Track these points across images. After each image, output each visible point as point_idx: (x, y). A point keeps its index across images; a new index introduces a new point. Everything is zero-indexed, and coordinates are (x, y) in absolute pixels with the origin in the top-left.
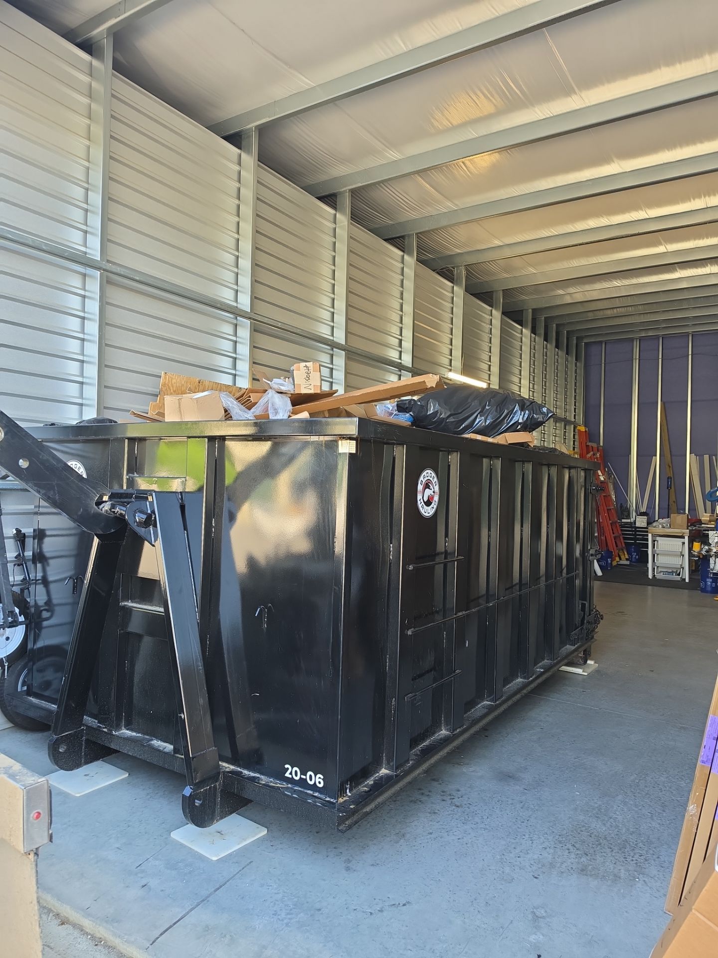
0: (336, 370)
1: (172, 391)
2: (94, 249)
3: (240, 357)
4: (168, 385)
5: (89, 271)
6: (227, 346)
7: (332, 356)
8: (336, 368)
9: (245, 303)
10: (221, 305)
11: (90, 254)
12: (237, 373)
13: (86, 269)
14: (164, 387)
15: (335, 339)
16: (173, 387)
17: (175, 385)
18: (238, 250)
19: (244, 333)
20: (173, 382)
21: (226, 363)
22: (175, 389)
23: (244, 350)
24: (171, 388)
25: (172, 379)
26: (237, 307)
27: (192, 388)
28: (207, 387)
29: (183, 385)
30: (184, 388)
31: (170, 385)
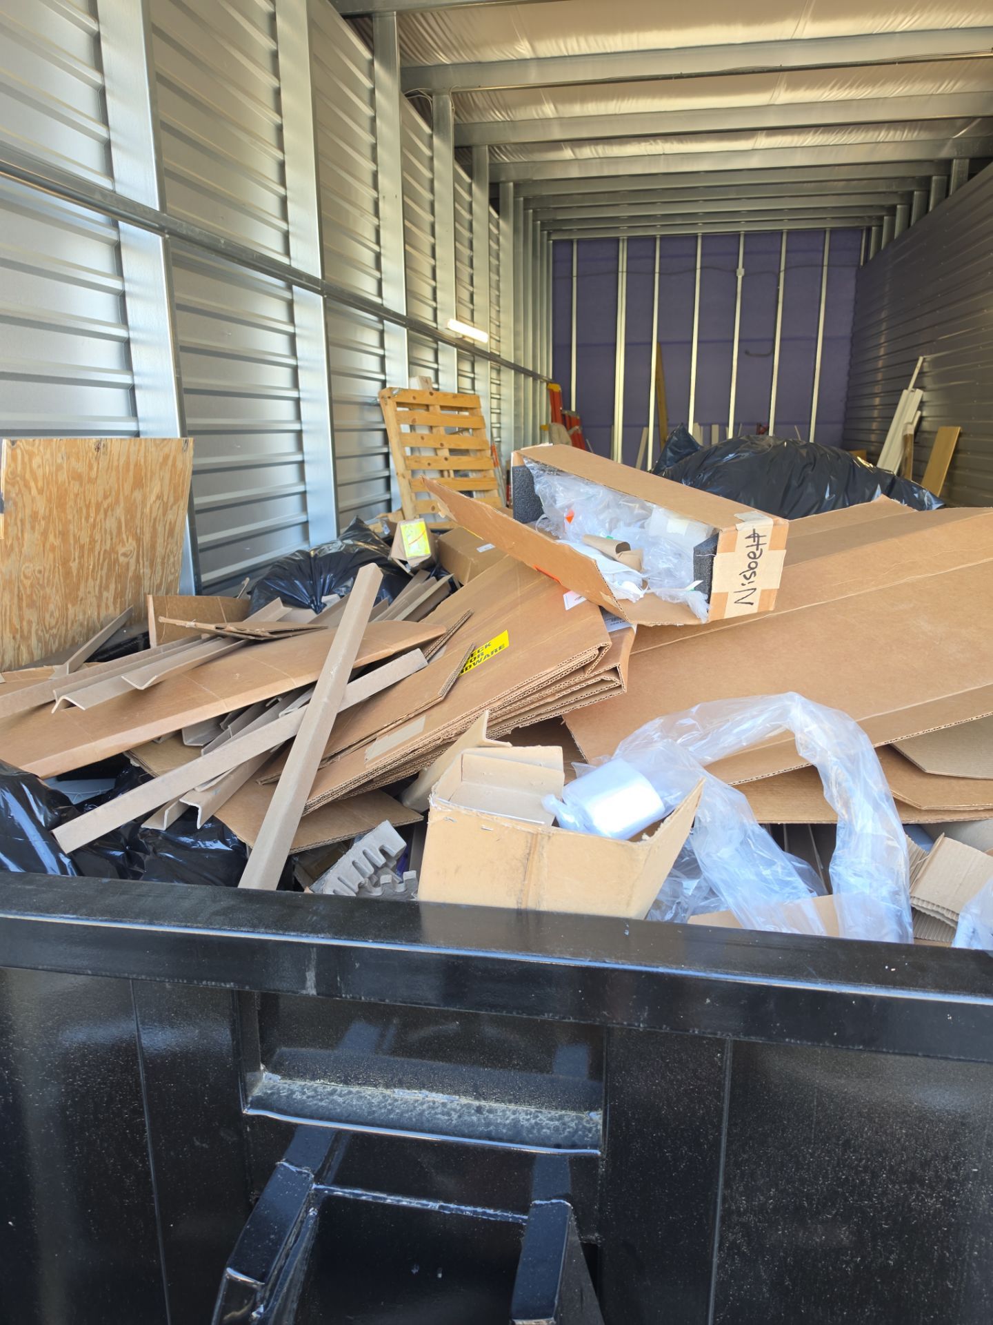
1: (34, 491)
4: (24, 478)
14: (13, 485)
16: (36, 480)
17: (40, 473)
20: (35, 465)
22: (40, 484)
24: (32, 484)
25: (31, 455)
27: (81, 468)
28: (116, 458)
29: (59, 468)
30: (63, 476)
31: (28, 476)
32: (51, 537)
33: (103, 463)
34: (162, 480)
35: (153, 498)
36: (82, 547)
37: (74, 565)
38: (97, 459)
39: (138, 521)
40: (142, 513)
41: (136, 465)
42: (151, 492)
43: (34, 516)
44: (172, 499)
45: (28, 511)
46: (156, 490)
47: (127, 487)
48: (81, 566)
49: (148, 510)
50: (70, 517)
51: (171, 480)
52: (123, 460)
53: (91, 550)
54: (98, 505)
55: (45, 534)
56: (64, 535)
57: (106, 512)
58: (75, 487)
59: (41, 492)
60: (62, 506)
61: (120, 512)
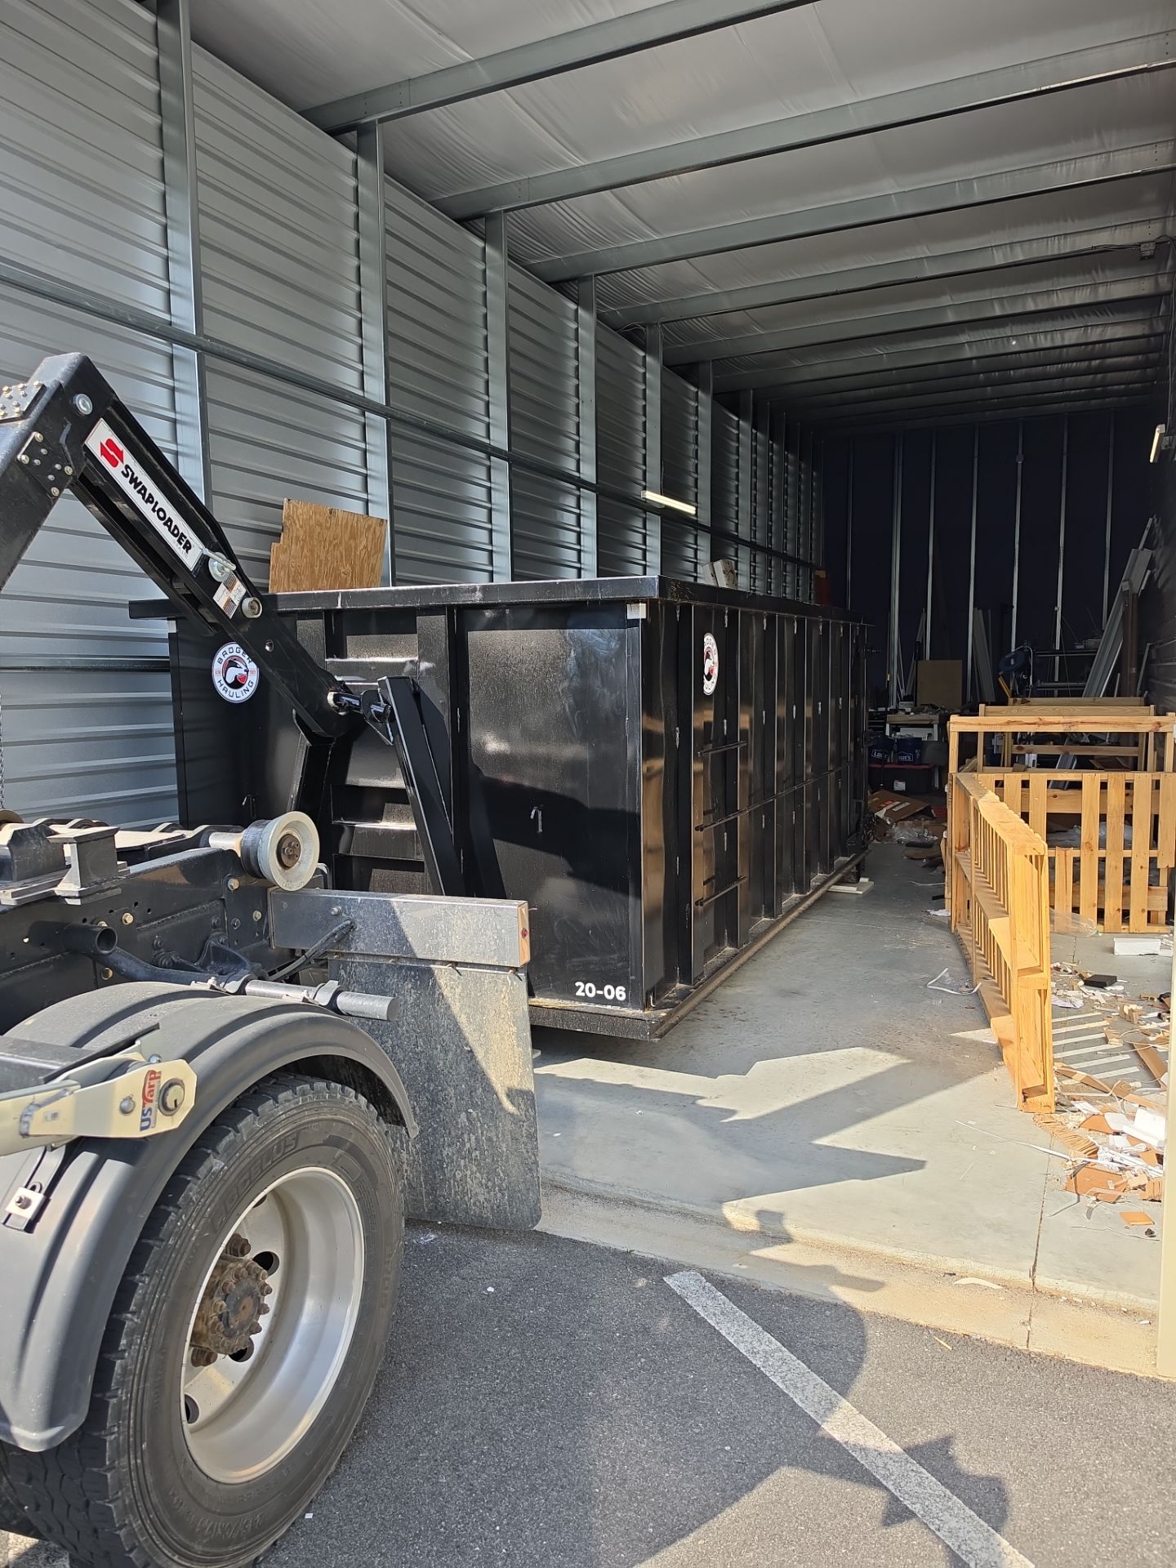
0: (496, 490)
1: (298, 526)
2: (184, 315)
3: (373, 474)
4: (293, 519)
5: (179, 350)
6: (352, 457)
7: (489, 469)
8: (497, 487)
9: (376, 390)
12: (370, 497)
14: (288, 521)
15: (492, 444)
16: (299, 521)
17: (301, 518)
18: (360, 309)
19: (378, 439)
20: (298, 513)
22: (301, 523)
24: (297, 522)
25: (297, 508)
27: (322, 520)
28: (340, 520)
29: (311, 517)
30: (312, 522)
31: (295, 517)
32: (305, 550)
33: (334, 521)
34: (367, 538)
35: (362, 547)
36: (321, 561)
37: (317, 569)
38: (330, 518)
39: (352, 557)
40: (355, 553)
41: (352, 526)
42: (361, 543)
43: (297, 538)
44: (373, 551)
45: (295, 535)
46: (364, 543)
47: (346, 537)
48: (320, 571)
49: (358, 553)
50: (315, 544)
51: (372, 539)
52: (344, 522)
53: (326, 565)
54: (330, 542)
55: (302, 548)
56: (312, 551)
57: (334, 546)
58: (318, 529)
59: (301, 527)
60: (311, 537)
61: (342, 548)
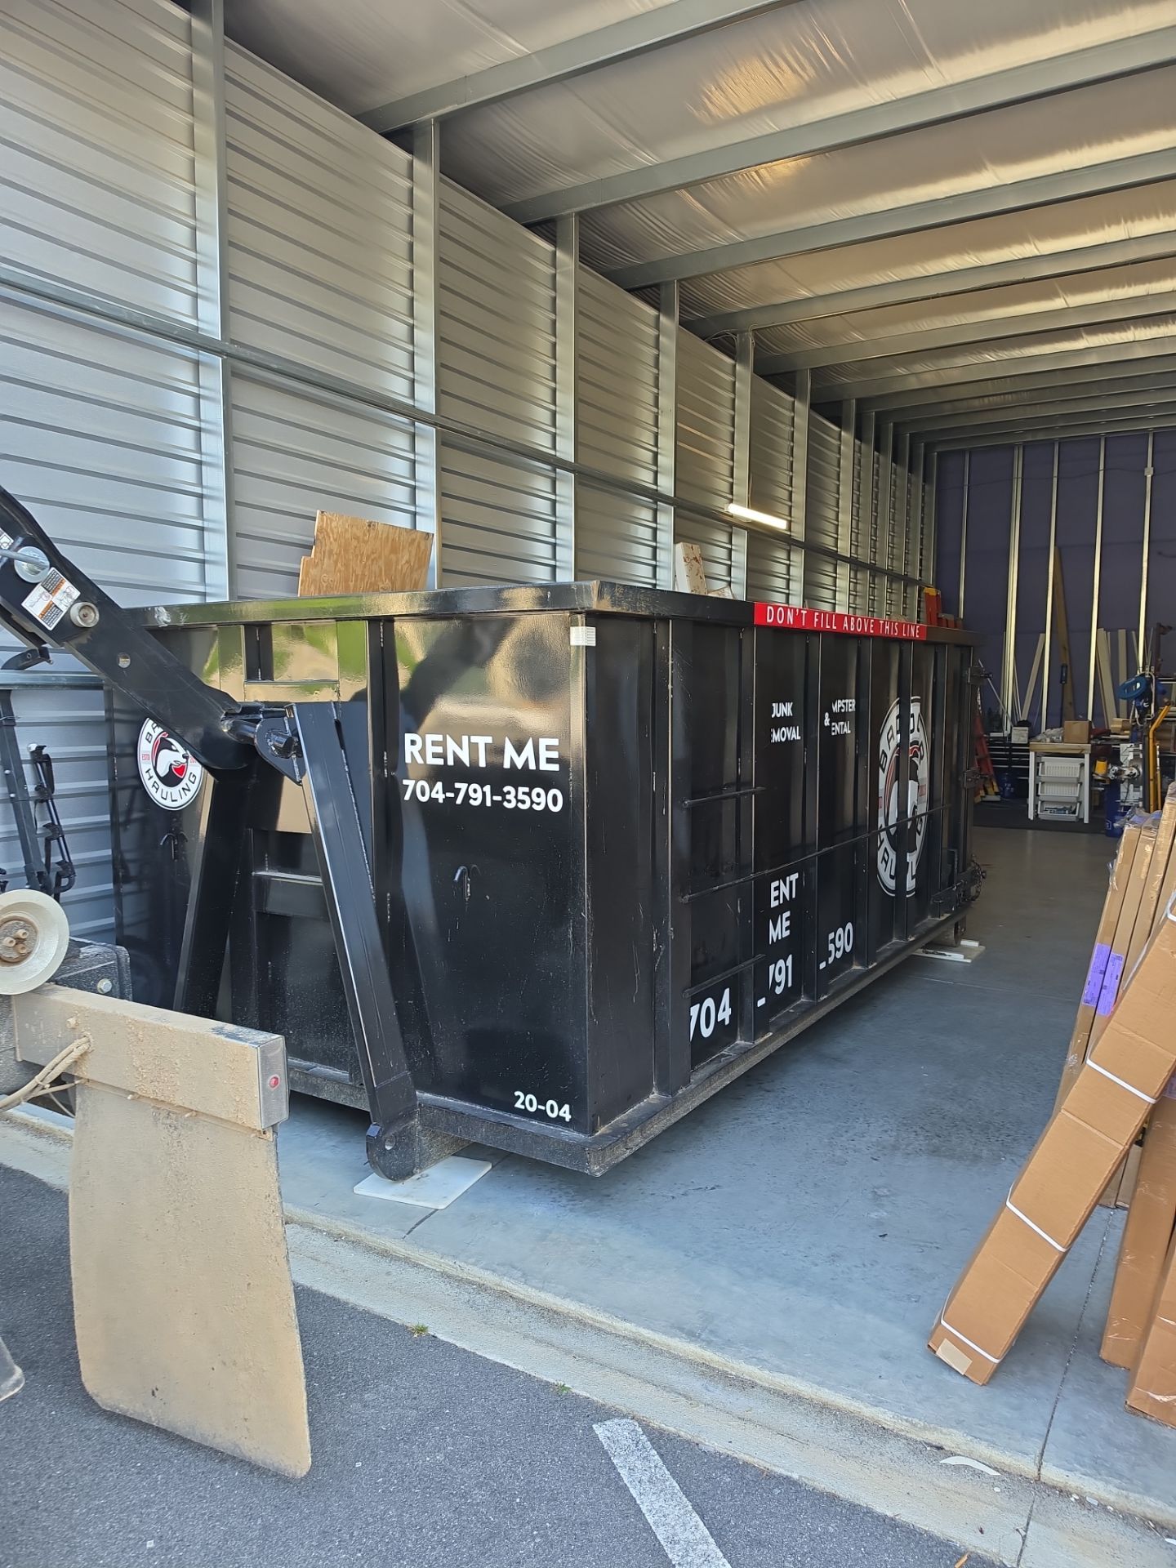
0: (561, 502)
1: (332, 539)
2: (210, 320)
3: (421, 485)
4: (327, 531)
5: (205, 356)
6: (400, 468)
7: (553, 481)
8: (562, 499)
9: (426, 399)
10: (395, 405)
11: (202, 330)
12: (418, 510)
13: (199, 354)
14: (321, 533)
15: (558, 454)
17: (335, 530)
18: (411, 315)
19: (427, 448)
20: (333, 525)
21: (400, 494)
22: (335, 536)
23: (427, 474)
24: (331, 535)
25: (331, 520)
26: (414, 406)
27: (359, 534)
28: (380, 533)
29: (346, 530)
30: (348, 536)
31: (329, 530)
32: (339, 565)
33: (373, 534)
34: (410, 552)
35: (404, 562)
36: (357, 576)
37: (352, 584)
38: (369, 531)
39: (393, 572)
40: (396, 568)
41: (393, 540)
42: (403, 557)
43: (331, 552)
44: (416, 566)
45: (327, 548)
46: (406, 558)
47: (387, 551)
48: (355, 586)
49: (400, 568)
50: (351, 557)
51: (416, 555)
52: (385, 535)
53: (363, 579)
54: (368, 557)
56: (346, 566)
57: (373, 560)
58: (354, 543)
59: (335, 540)
60: (346, 551)
61: (381, 563)
